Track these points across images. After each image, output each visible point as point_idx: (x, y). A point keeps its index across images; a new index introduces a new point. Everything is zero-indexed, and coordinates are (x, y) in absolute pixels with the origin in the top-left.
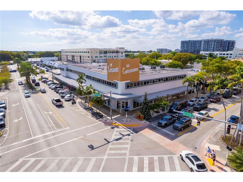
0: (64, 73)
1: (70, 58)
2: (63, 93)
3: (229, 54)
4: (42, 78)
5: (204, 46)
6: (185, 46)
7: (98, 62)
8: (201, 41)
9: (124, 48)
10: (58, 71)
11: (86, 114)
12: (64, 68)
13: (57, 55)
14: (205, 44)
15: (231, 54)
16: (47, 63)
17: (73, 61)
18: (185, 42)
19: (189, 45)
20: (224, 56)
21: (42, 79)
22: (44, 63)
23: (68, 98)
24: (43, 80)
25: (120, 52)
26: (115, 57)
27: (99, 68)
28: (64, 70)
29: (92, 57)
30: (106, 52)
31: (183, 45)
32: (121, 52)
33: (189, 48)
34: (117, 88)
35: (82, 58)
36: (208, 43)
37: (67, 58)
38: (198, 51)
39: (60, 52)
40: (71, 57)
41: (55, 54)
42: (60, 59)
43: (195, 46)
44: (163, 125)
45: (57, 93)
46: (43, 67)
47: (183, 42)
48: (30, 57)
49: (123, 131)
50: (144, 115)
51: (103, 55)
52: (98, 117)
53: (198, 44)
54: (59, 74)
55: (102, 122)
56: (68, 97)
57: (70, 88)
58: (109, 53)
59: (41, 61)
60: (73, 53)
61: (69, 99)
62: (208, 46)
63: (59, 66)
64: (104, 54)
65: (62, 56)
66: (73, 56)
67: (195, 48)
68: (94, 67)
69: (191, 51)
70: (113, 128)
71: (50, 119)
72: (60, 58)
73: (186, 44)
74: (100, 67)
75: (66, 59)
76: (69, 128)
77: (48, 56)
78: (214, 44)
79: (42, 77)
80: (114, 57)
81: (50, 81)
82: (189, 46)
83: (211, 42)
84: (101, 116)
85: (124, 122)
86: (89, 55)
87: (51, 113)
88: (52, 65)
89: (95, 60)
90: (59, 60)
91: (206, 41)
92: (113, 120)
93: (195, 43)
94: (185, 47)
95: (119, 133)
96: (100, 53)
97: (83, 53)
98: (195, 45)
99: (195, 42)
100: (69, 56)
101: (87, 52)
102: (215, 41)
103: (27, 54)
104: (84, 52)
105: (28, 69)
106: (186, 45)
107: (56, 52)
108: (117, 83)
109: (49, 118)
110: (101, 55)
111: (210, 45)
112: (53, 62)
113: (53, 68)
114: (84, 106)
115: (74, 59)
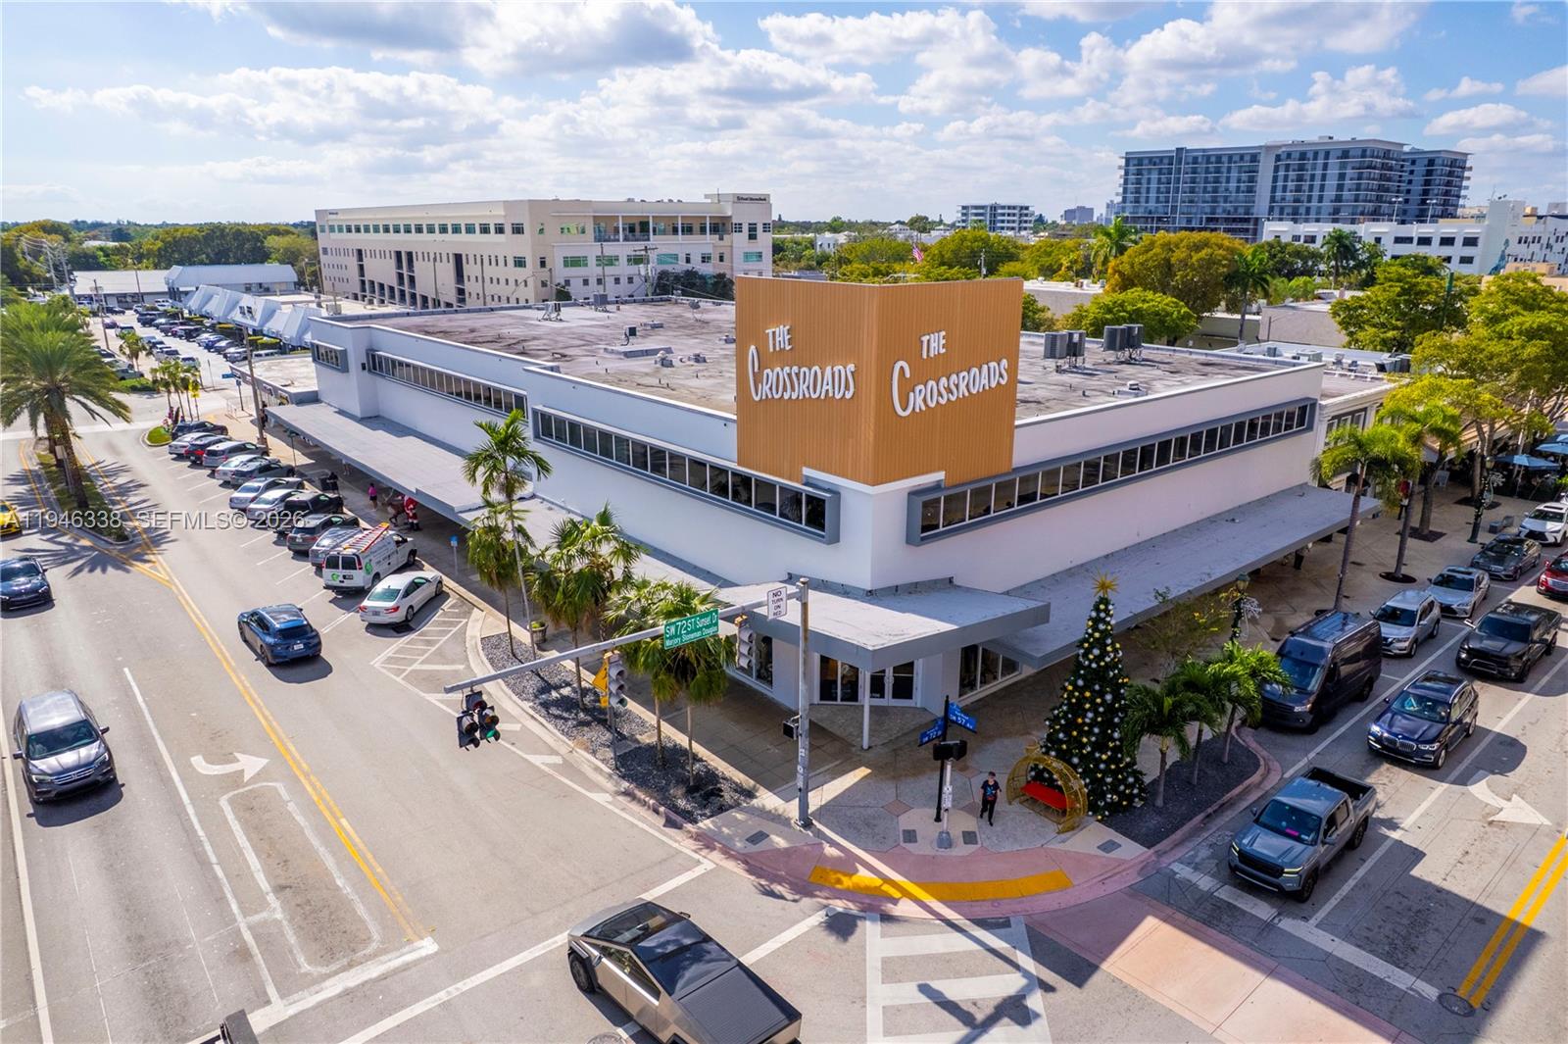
0: (351, 387)
1: (383, 271)
2: (350, 563)
3: (1459, 242)
4: (178, 426)
5: (1274, 189)
6: (1154, 186)
7: (602, 301)
8: (1254, 158)
9: (763, 199)
10: (301, 373)
11: (569, 768)
12: (344, 353)
13: (287, 250)
14: (1281, 173)
15: (1471, 242)
16: (216, 308)
17: (404, 290)
18: (1152, 161)
19: (1178, 180)
20: (1423, 250)
21: (174, 437)
22: (194, 303)
23: (391, 604)
24: (189, 438)
25: (739, 228)
26: (705, 259)
27: (628, 355)
28: (345, 369)
29: (543, 264)
30: (644, 226)
31: (1139, 182)
32: (745, 228)
33: (1175, 200)
34: (835, 539)
35: (470, 269)
36: (1301, 168)
37: (361, 267)
38: (1234, 220)
39: (311, 230)
40: (393, 262)
41: (272, 242)
42: (307, 279)
43: (1215, 190)
44: (1288, 886)
45: (301, 554)
46: (189, 336)
47: (1140, 161)
48: (88, 262)
49: (949, 964)
50: (1083, 776)
51: (622, 249)
52: (682, 803)
53: (1234, 174)
54: (312, 398)
55: (728, 852)
56: (391, 594)
57: (400, 509)
58: (664, 232)
59: (174, 293)
60: (402, 236)
61: (398, 617)
62: (1298, 189)
63: (303, 330)
64: (626, 239)
65: (322, 257)
66: (404, 260)
67: (1214, 200)
68: (587, 342)
69: (1189, 221)
70: (841, 926)
71: (242, 840)
72: (314, 274)
73: (1154, 176)
74: (637, 345)
75: (357, 278)
76: (428, 946)
77: (220, 258)
78: (1342, 177)
79: (174, 415)
80: (696, 259)
81: (241, 449)
82: (1177, 190)
83: (1320, 161)
84: (706, 792)
85: (924, 847)
86: (523, 246)
87: (250, 765)
88: (255, 324)
89: (567, 282)
90: (300, 285)
91: (1289, 155)
92: (819, 834)
93: (1218, 170)
94: (1153, 195)
95: (924, 989)
96: (601, 237)
97: (478, 237)
98: (1217, 181)
99: (1219, 159)
100: (373, 254)
101: (508, 229)
102: (1345, 154)
103: (67, 240)
104: (485, 230)
105: (47, 363)
106: (1159, 181)
107: (276, 231)
108: (836, 493)
109: (236, 827)
110: (610, 249)
111: (1317, 183)
112: (258, 303)
113: (265, 346)
114: (532, 684)
115: (412, 279)
